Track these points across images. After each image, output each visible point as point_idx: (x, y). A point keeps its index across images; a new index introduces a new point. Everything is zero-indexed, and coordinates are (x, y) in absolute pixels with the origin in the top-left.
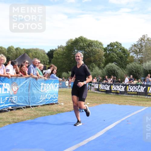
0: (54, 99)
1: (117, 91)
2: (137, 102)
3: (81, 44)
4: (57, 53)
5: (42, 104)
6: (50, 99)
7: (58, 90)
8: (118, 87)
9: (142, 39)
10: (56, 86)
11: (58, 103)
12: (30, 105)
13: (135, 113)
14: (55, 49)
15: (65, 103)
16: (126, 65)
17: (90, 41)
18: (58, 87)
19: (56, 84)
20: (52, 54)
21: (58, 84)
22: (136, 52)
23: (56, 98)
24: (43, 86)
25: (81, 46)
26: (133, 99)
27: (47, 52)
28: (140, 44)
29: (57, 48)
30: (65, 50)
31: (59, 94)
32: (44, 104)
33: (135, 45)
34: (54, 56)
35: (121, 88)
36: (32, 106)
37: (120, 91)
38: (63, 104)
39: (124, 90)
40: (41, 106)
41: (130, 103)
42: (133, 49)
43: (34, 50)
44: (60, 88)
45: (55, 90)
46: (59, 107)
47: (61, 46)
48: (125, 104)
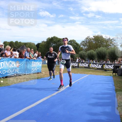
0: (39, 70)
1: (73, 66)
2: (83, 72)
3: (55, 40)
4: (41, 45)
5: (32, 73)
6: (37, 70)
7: (41, 65)
8: (74, 64)
9: (87, 38)
10: (40, 63)
11: (41, 73)
12: (26, 74)
13: (82, 78)
14: (40, 43)
15: (45, 73)
16: (78, 52)
17: (59, 38)
18: (41, 63)
19: (40, 62)
20: (39, 46)
21: (41, 62)
22: (84, 45)
23: (40, 70)
24: (33, 63)
25: (54, 42)
26: (82, 71)
27: (36, 44)
28: (86, 41)
29: (41, 42)
30: (45, 44)
31: (42, 68)
32: (34, 73)
33: (83, 42)
34: (40, 47)
35: (76, 64)
36: (27, 74)
37: (75, 66)
38: (44, 73)
39: (77, 66)
40: (32, 74)
41: (80, 73)
42: (82, 44)
43: (29, 43)
44: (42, 64)
45: (40, 65)
46: (42, 74)
47: (44, 41)
48: (77, 73)
